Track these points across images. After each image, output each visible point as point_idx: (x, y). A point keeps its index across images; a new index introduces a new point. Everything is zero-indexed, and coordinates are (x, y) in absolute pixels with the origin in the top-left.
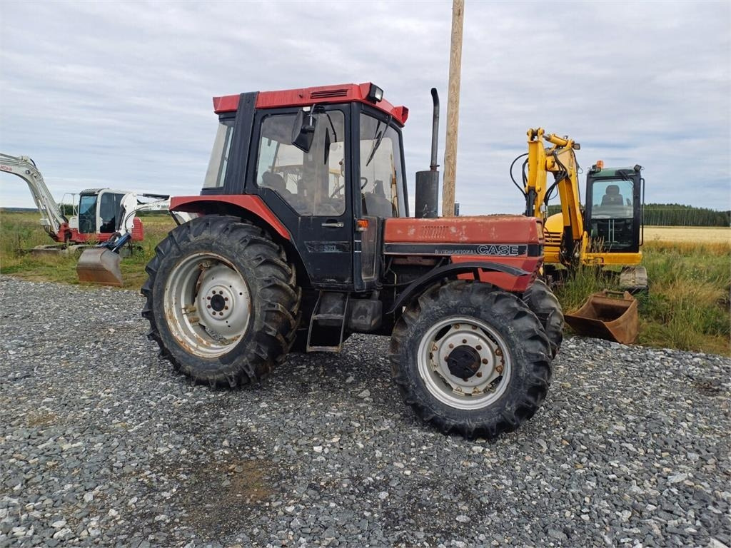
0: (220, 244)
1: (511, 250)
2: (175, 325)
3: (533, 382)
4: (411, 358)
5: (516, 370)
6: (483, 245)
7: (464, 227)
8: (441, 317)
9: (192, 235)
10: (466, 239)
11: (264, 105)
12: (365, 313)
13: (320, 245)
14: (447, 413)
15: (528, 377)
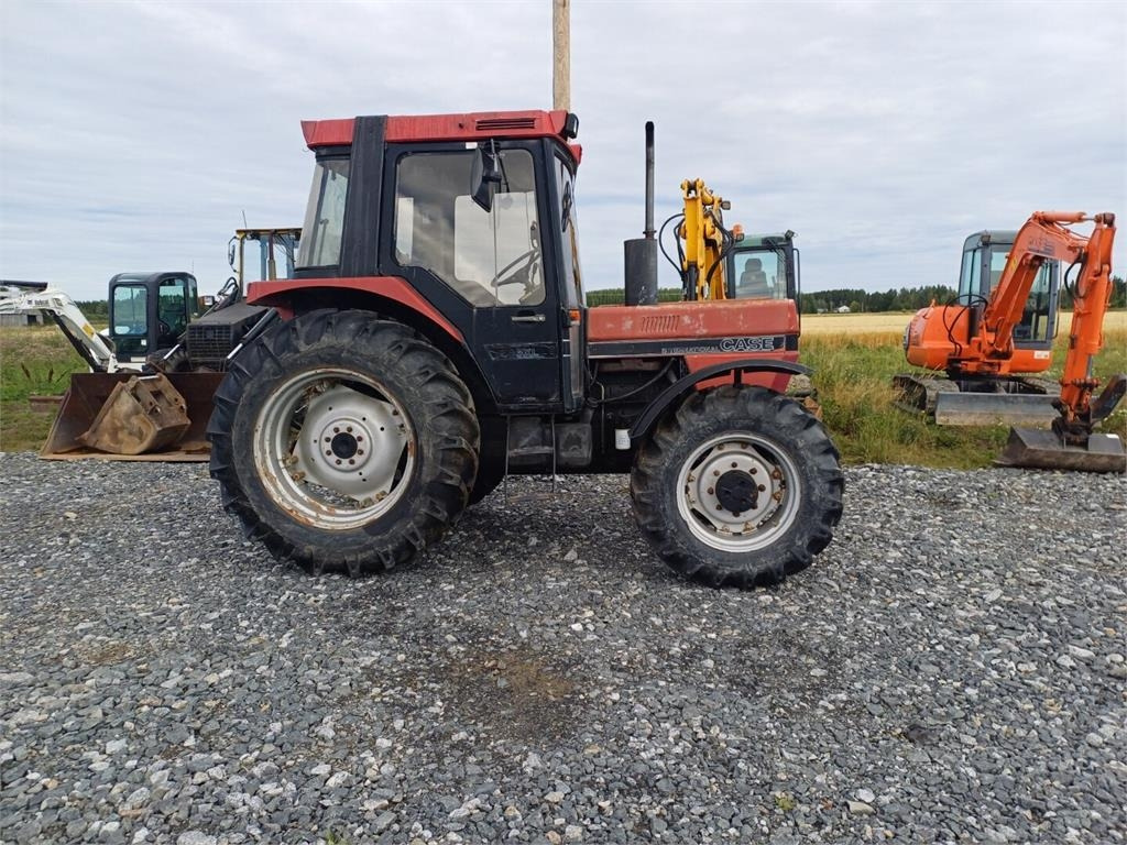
0: (353, 354)
1: (764, 343)
2: (275, 486)
3: (829, 506)
4: (667, 494)
5: (808, 494)
6: (726, 339)
7: (701, 316)
8: (707, 435)
9: (302, 342)
10: (705, 331)
11: (399, 138)
12: (578, 441)
13: (508, 350)
14: (718, 560)
15: (822, 500)
